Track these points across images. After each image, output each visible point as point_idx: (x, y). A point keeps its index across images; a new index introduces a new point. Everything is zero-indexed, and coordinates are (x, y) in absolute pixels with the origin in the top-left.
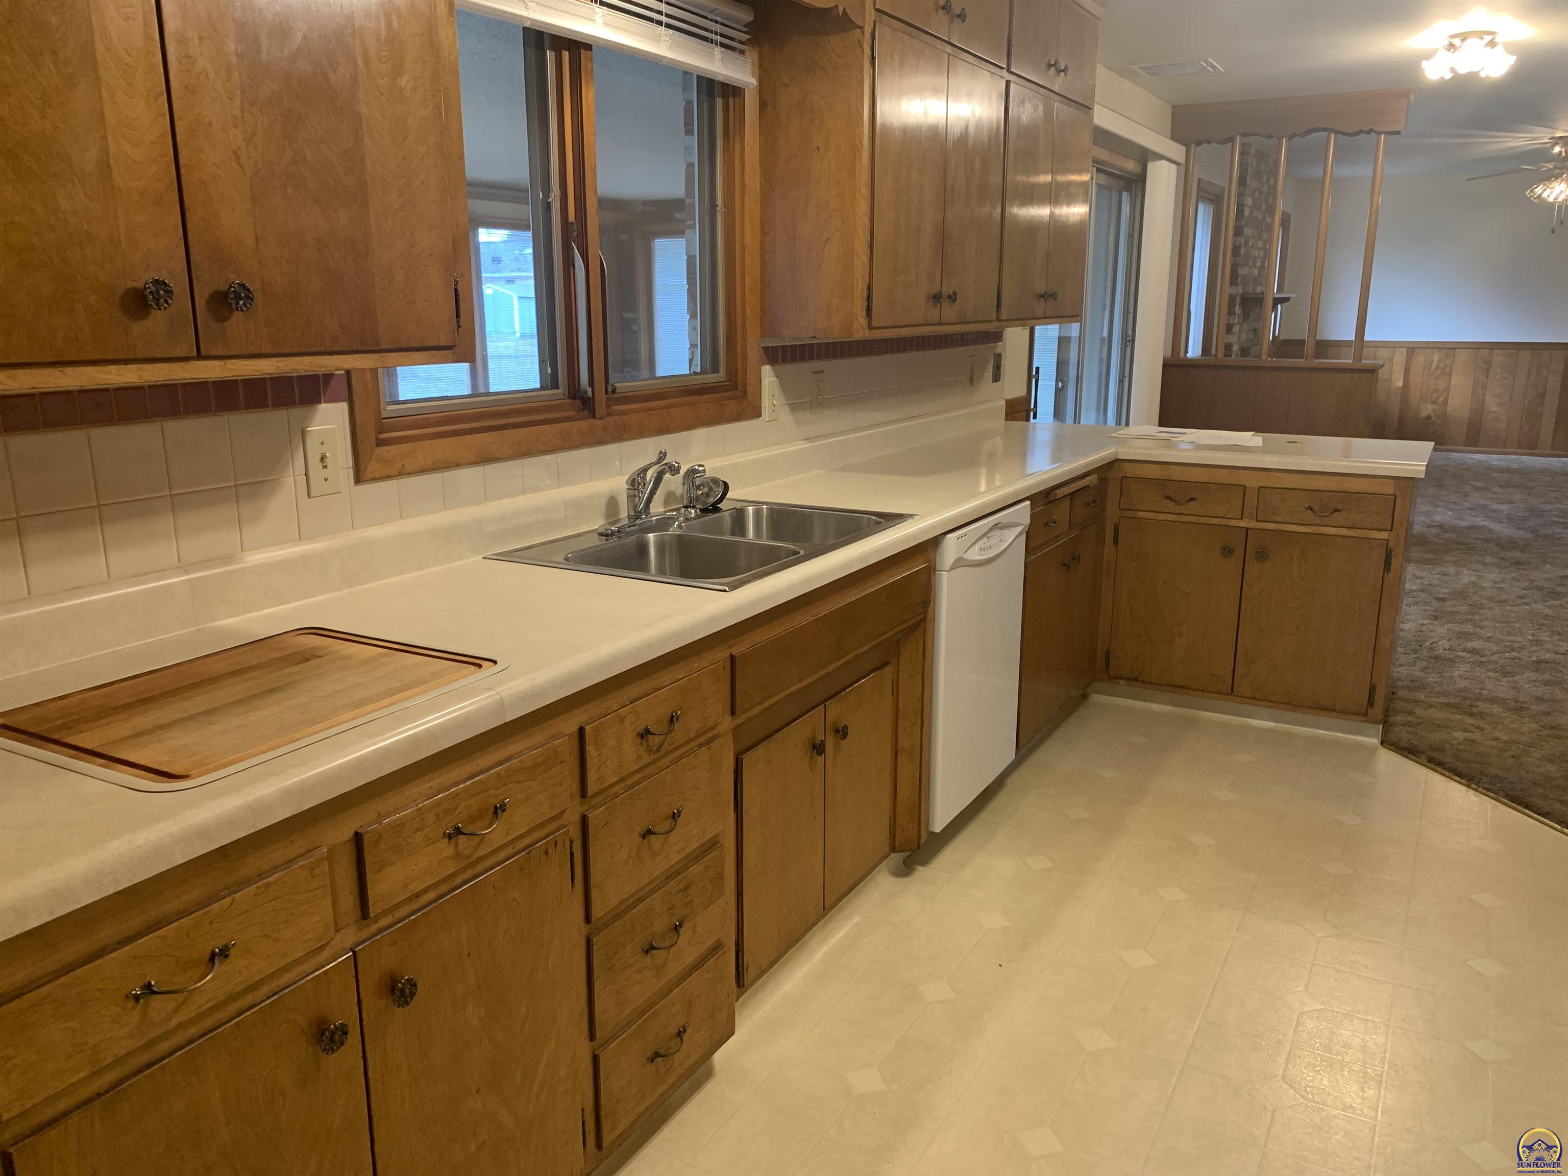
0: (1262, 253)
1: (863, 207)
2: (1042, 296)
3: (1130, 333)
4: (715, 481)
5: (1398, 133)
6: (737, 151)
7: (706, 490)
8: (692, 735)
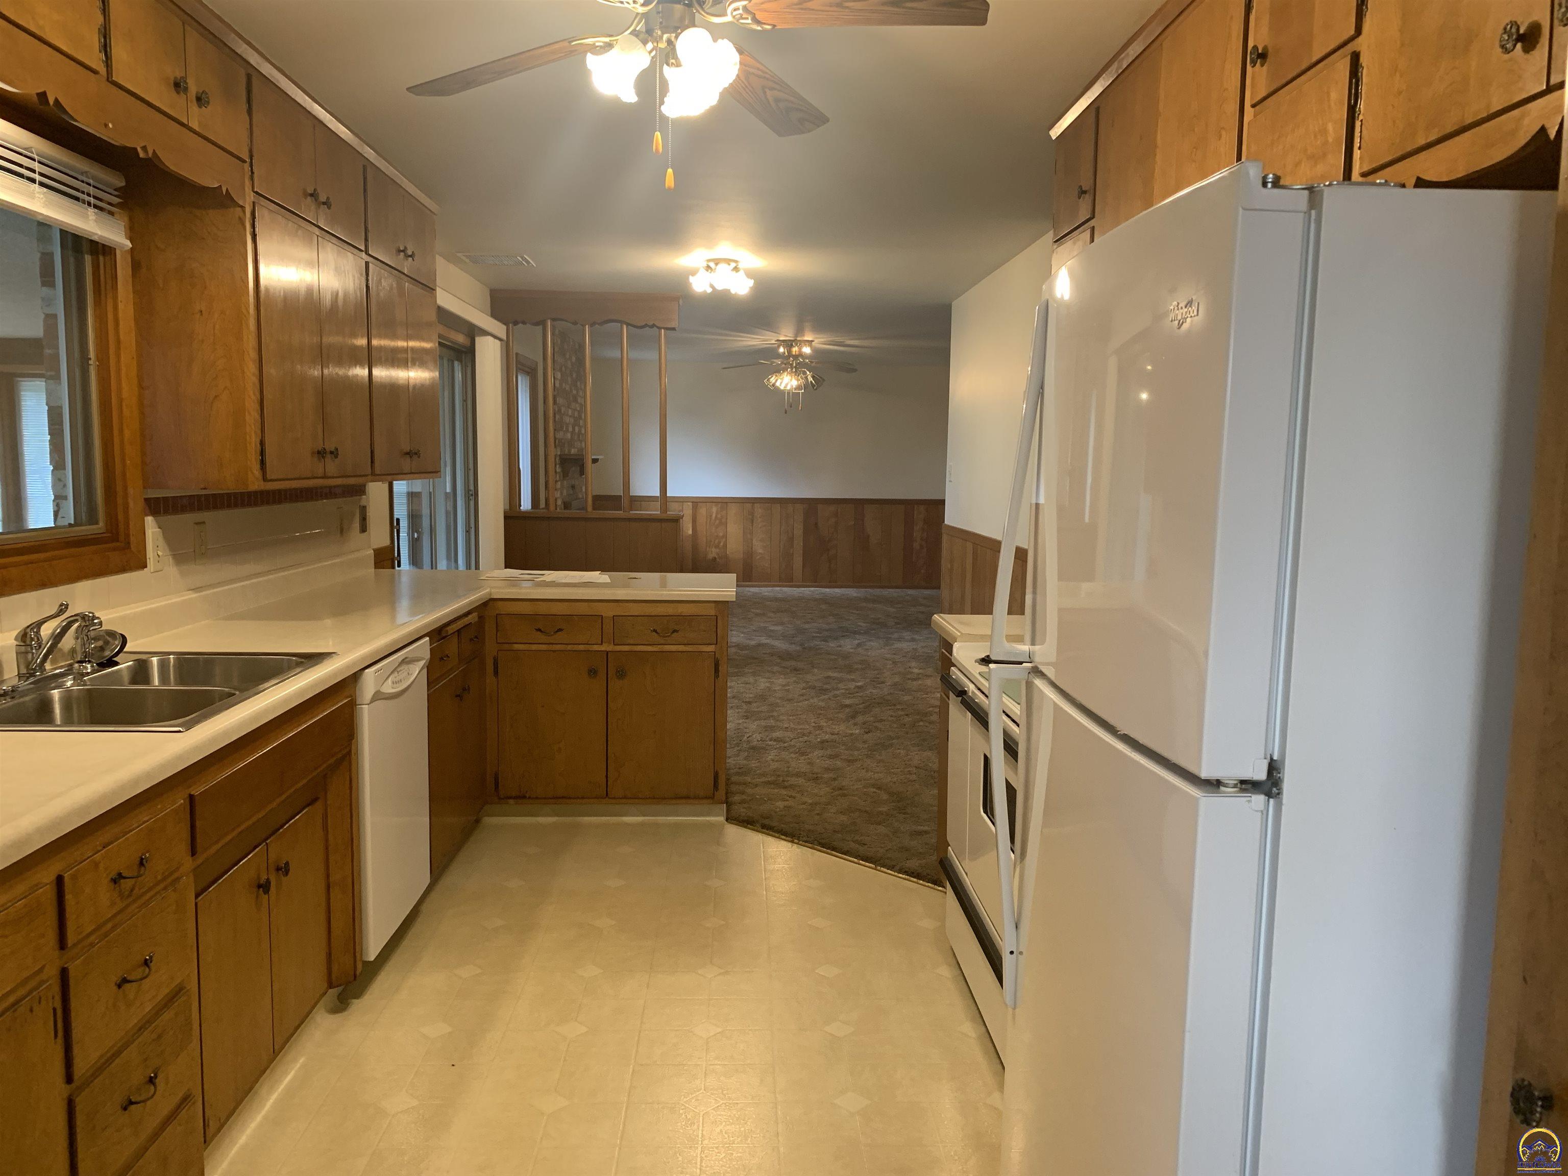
0: (572, 420)
1: (251, 368)
2: (407, 453)
3: (472, 488)
4: (112, 634)
5: (674, 329)
6: (110, 308)
7: (100, 643)
8: (159, 877)
